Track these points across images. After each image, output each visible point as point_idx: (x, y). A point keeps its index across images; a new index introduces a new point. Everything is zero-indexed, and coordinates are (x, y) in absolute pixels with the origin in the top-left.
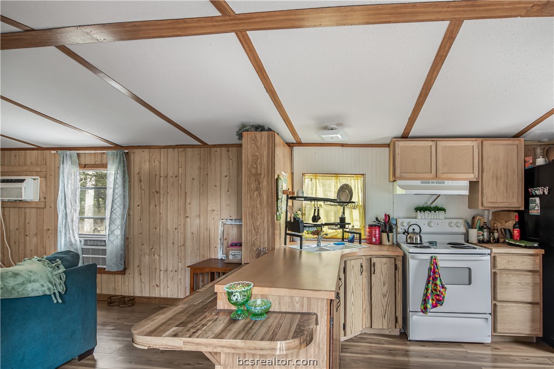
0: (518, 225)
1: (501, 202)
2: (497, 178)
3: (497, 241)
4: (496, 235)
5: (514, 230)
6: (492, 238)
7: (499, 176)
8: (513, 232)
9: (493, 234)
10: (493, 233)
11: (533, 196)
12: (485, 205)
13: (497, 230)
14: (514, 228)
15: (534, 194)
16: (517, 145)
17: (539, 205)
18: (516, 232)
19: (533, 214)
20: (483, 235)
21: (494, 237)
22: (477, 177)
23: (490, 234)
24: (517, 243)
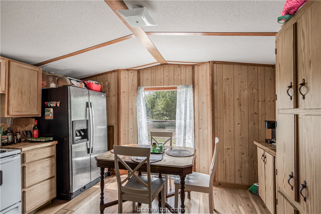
0: (36, 127)
1: (24, 112)
2: (22, 93)
3: (19, 141)
4: (19, 136)
5: (33, 131)
6: (15, 140)
7: (23, 92)
8: (33, 133)
9: (16, 137)
10: (16, 135)
11: (48, 107)
12: (11, 113)
13: (19, 132)
14: (34, 129)
15: (49, 106)
16: (38, 72)
17: (52, 113)
18: (35, 132)
19: (47, 119)
20: (7, 138)
21: (17, 139)
22: (4, 90)
23: (13, 137)
24: (38, 140)
